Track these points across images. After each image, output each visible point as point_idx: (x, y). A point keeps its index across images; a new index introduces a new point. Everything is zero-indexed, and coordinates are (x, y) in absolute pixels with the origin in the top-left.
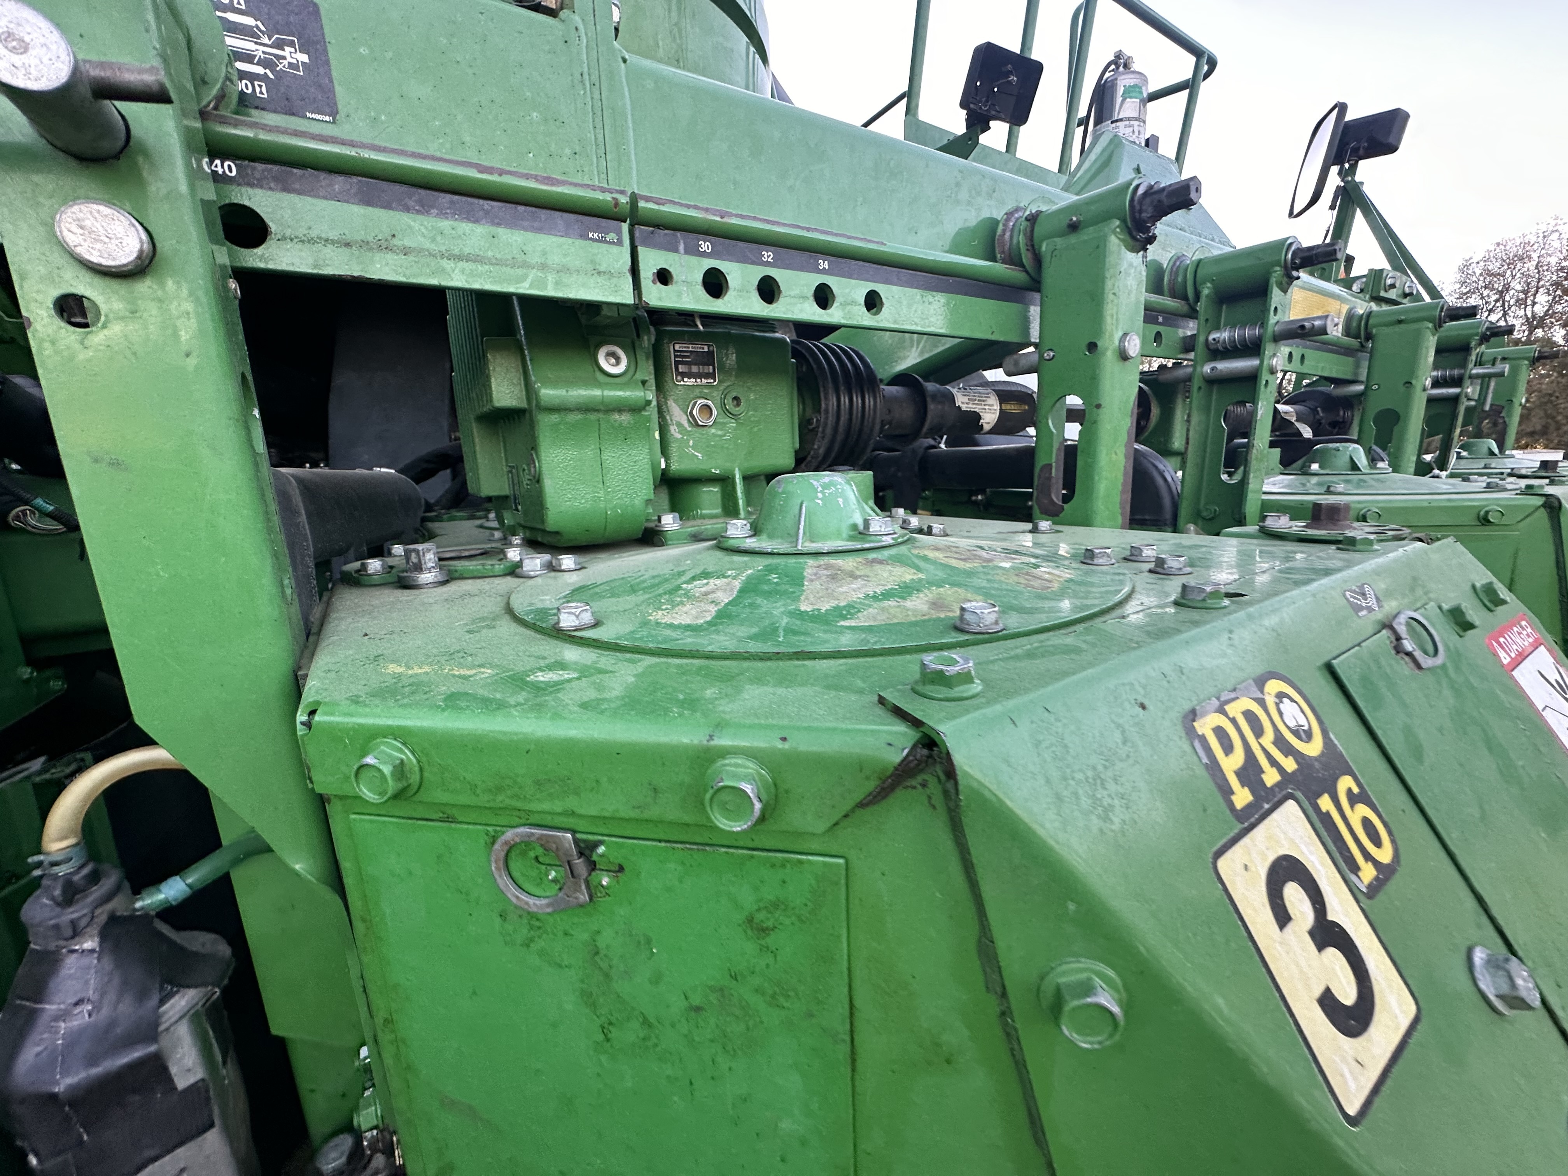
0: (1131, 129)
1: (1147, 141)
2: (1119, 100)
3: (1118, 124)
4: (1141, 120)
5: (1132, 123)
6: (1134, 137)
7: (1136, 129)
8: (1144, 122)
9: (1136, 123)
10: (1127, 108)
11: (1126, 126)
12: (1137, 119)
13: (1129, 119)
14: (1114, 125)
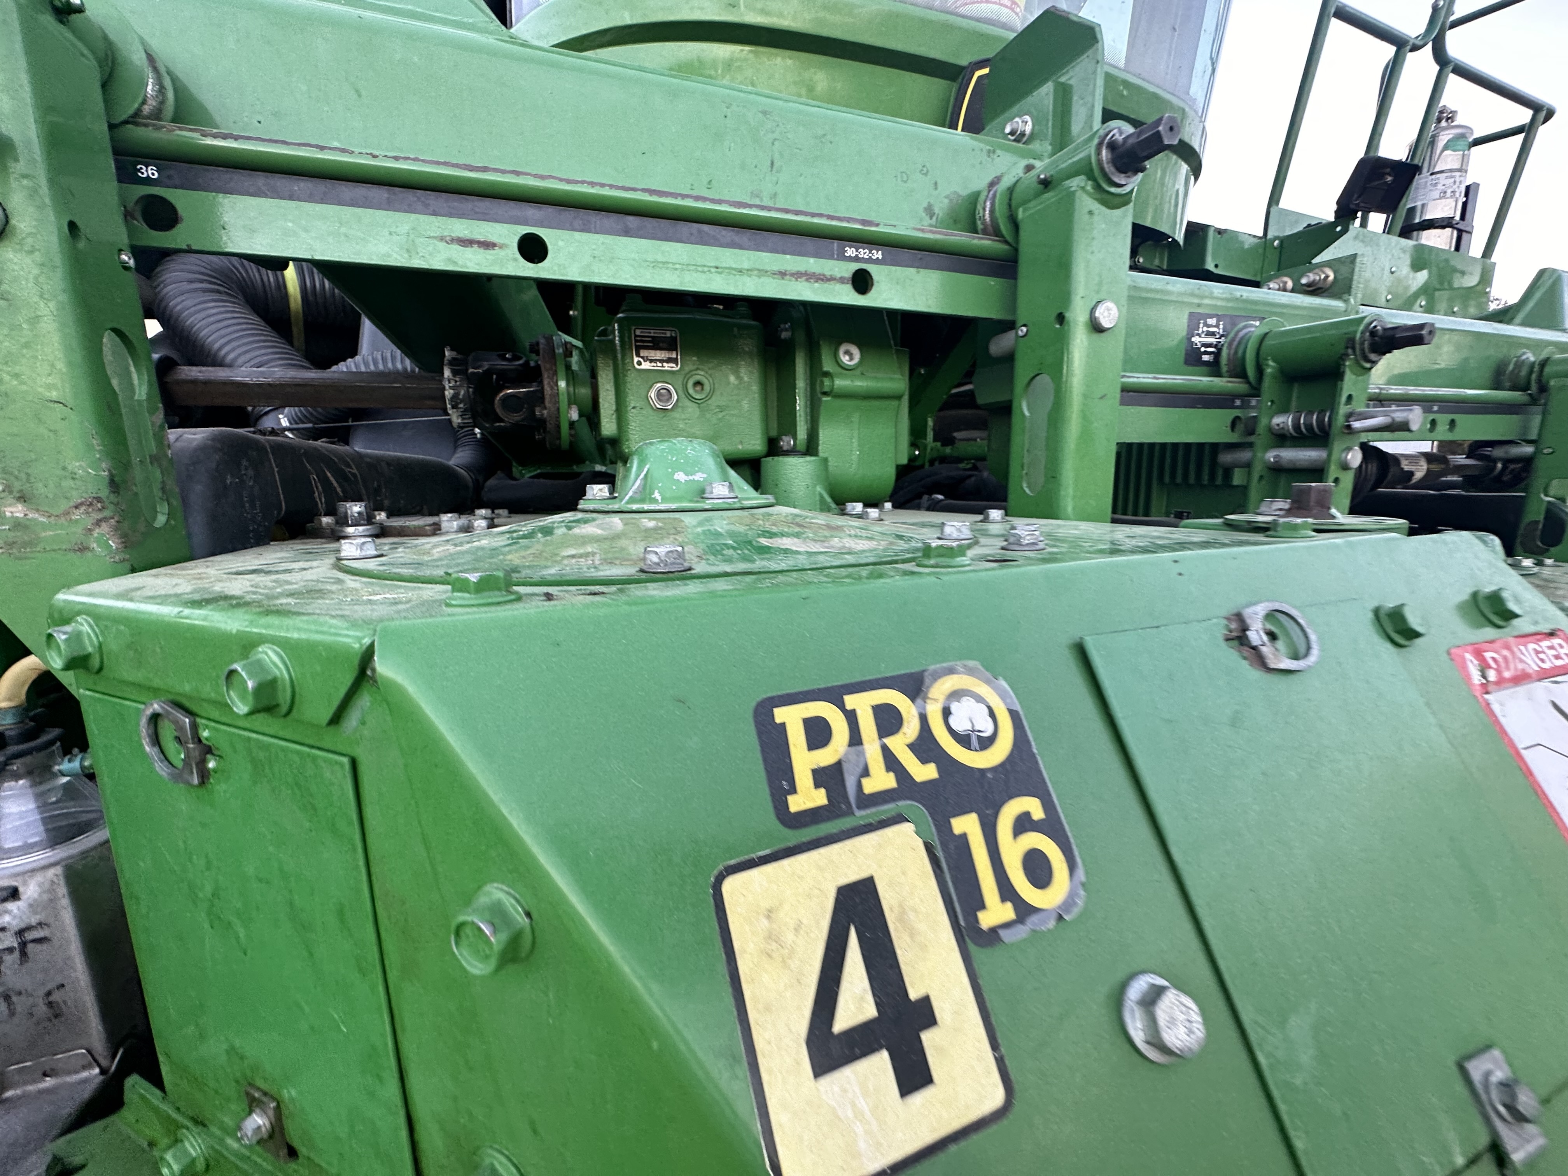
0: (1453, 180)
1: (1468, 188)
2: (1438, 152)
3: (1438, 176)
4: (1462, 170)
5: (1454, 174)
6: (1455, 187)
7: (1458, 180)
8: (1466, 172)
9: (1458, 174)
10: (1448, 160)
11: (1447, 178)
12: (1460, 170)
13: (1451, 171)
14: (1433, 177)
